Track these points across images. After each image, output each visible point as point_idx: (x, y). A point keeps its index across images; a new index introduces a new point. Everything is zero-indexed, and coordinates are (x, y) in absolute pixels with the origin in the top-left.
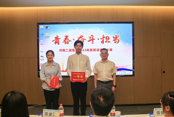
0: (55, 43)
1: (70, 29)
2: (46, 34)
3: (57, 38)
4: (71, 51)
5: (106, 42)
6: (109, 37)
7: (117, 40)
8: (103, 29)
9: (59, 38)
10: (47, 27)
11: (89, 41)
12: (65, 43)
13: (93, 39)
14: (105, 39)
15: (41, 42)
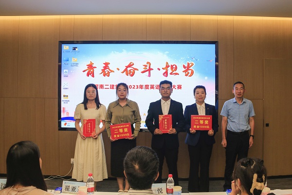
0: (88, 75)
1: (113, 52)
2: (74, 60)
3: (91, 67)
4: (113, 88)
5: (171, 74)
6: (176, 66)
7: (190, 71)
8: (167, 52)
9: (94, 66)
10: (74, 49)
11: (143, 72)
12: (104, 75)
13: (150, 69)
14: (169, 69)
15: (64, 71)
